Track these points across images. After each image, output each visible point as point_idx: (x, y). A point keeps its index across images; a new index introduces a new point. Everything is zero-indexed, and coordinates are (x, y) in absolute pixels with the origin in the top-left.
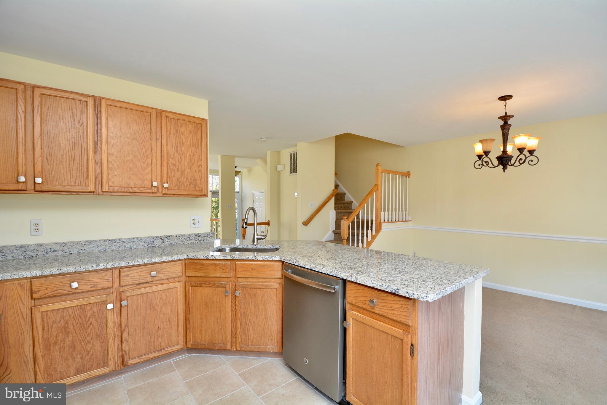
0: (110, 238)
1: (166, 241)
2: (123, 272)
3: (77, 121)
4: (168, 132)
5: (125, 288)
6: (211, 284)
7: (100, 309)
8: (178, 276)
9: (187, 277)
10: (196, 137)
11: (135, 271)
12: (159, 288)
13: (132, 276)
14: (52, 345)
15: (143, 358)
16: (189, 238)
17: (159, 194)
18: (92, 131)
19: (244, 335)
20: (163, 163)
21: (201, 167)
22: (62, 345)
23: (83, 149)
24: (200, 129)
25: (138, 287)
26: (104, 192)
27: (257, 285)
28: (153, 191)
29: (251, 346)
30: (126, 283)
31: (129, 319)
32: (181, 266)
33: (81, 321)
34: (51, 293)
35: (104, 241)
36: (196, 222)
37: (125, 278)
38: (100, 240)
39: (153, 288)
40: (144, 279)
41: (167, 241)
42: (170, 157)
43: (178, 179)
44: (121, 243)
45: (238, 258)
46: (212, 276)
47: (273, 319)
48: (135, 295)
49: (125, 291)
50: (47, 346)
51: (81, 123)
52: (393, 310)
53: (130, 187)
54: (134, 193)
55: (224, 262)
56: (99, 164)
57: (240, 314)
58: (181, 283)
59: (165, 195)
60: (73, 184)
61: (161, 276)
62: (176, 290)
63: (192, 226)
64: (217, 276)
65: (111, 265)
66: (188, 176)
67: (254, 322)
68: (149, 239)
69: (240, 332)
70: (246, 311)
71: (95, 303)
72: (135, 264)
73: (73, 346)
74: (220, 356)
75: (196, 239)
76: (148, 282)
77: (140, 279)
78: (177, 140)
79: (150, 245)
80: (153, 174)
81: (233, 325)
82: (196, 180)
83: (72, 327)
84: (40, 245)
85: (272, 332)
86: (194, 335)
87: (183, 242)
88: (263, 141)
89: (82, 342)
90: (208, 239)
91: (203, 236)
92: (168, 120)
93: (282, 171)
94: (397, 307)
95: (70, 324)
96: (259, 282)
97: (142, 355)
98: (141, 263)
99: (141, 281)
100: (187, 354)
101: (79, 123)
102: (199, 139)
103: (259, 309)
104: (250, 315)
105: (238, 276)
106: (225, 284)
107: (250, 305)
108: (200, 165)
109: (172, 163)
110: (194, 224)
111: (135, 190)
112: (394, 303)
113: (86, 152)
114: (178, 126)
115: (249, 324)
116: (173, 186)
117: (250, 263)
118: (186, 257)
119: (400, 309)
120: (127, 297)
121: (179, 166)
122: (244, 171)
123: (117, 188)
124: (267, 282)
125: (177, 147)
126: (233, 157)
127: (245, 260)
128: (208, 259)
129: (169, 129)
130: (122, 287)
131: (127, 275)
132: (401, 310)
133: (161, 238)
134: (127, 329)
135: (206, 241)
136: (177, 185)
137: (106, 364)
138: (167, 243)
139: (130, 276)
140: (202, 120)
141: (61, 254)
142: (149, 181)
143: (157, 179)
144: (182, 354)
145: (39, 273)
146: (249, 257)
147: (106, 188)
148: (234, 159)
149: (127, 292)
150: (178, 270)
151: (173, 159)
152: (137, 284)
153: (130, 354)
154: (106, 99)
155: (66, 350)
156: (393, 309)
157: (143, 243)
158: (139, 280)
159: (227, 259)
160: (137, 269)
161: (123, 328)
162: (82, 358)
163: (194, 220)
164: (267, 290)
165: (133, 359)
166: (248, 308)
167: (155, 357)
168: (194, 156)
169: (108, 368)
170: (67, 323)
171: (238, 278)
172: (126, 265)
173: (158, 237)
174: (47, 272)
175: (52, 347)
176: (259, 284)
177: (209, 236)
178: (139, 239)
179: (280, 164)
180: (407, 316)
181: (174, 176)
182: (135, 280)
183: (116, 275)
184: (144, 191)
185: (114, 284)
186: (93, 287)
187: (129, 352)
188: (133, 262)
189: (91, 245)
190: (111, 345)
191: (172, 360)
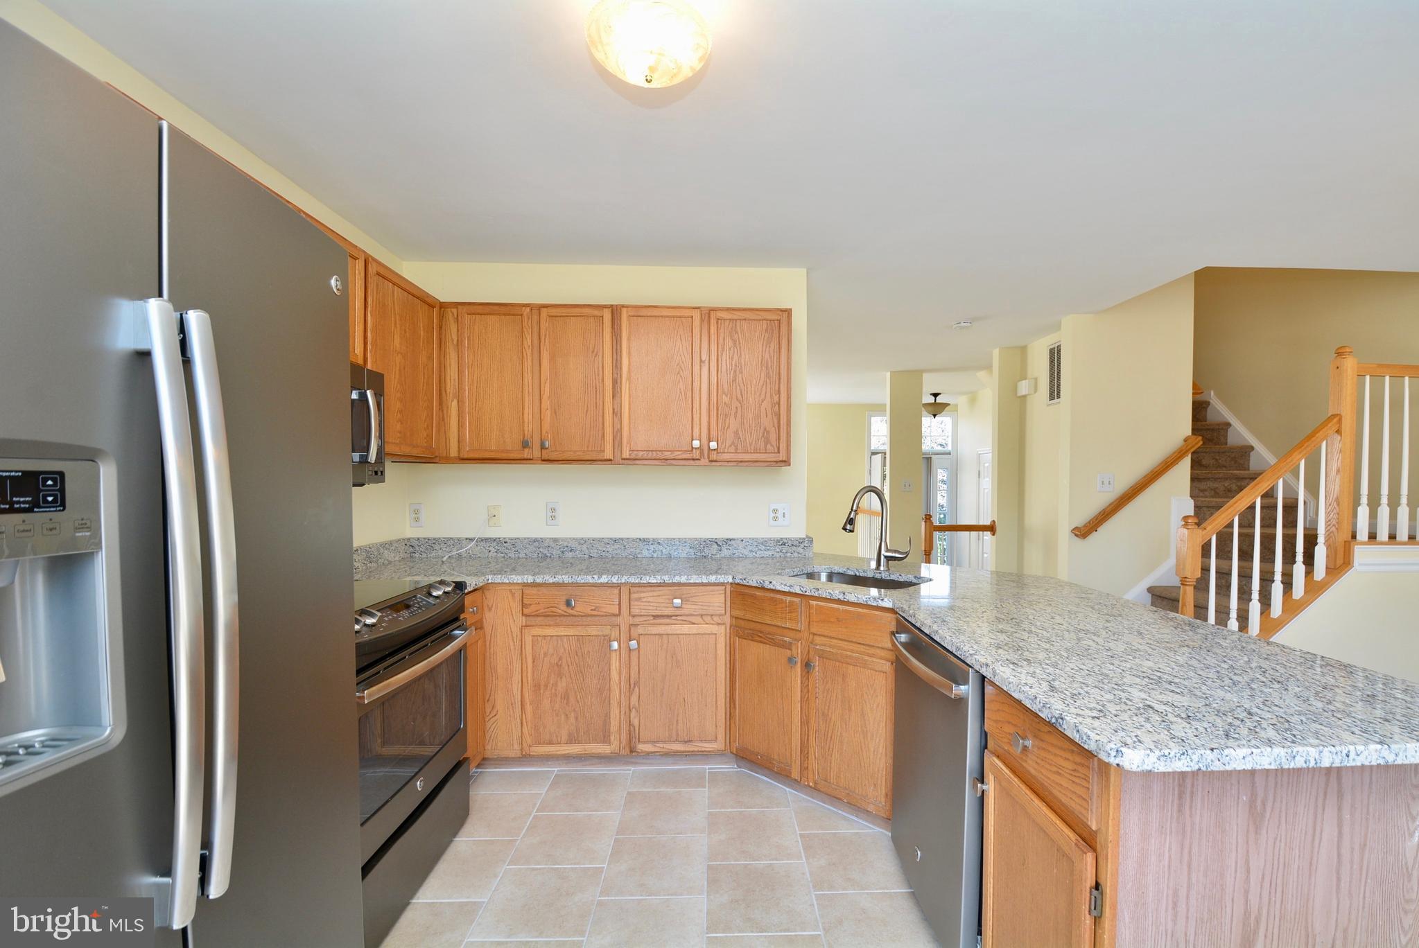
0: (641, 536)
1: (724, 548)
2: (634, 593)
3: (591, 350)
4: (720, 347)
5: (637, 620)
6: (767, 637)
7: (602, 646)
8: (718, 612)
9: (733, 617)
10: (770, 347)
11: (651, 594)
12: (686, 629)
13: (646, 602)
14: (542, 687)
15: (659, 747)
16: (765, 546)
17: (704, 461)
18: (610, 362)
19: (823, 757)
20: (712, 407)
21: (777, 405)
22: (553, 691)
23: (598, 392)
24: (776, 331)
25: (655, 621)
26: (624, 459)
27: (847, 657)
28: (695, 457)
29: (833, 786)
30: (637, 611)
31: (641, 673)
32: (723, 595)
33: (577, 661)
34: (543, 611)
35: (633, 540)
36: (780, 515)
37: (636, 603)
38: (628, 539)
39: (677, 627)
40: (664, 609)
41: (727, 549)
42: (724, 392)
43: (736, 433)
44: (656, 546)
45: (813, 594)
46: (769, 622)
47: (878, 740)
48: (650, 635)
49: (636, 625)
50: (537, 687)
51: (595, 353)
52: (1060, 774)
53: (660, 451)
54: (667, 460)
55: (789, 599)
56: (619, 415)
57: (815, 711)
58: (723, 627)
59: (714, 463)
60: (586, 449)
61: (689, 608)
62: (714, 639)
63: (772, 522)
64: (777, 624)
65: (616, 578)
66: (754, 425)
67: (841, 735)
68: (697, 542)
69: (815, 750)
70: (827, 708)
71: (596, 636)
72: (650, 581)
73: (566, 697)
74: (787, 789)
75: (778, 550)
76: (671, 616)
77: (658, 608)
78: (734, 361)
79: (699, 554)
80: (695, 426)
81: (803, 730)
82: (768, 432)
83: (566, 668)
84: (555, 540)
85: (876, 770)
86: (741, 731)
87: (754, 554)
88: (962, 328)
89: (578, 693)
90: (801, 550)
91: (790, 543)
92: (721, 324)
93: (1028, 394)
94: (1067, 768)
95: (564, 661)
96: (852, 651)
97: (658, 742)
98: (659, 582)
99: (659, 613)
100: (736, 766)
101: (593, 352)
102: (774, 352)
103: (850, 710)
104: (833, 718)
105: (814, 630)
106: (790, 643)
107: (835, 698)
108: (775, 402)
109: (725, 403)
110: (775, 519)
111: (667, 455)
112: (1061, 756)
113: (601, 395)
114: (737, 333)
115: (831, 738)
116: (727, 445)
117: (835, 606)
118: (730, 580)
119: (1072, 775)
120: (640, 635)
121: (737, 408)
122: (961, 401)
123: (642, 453)
124: (869, 655)
125: (735, 372)
126: (917, 374)
127: (825, 600)
128: (763, 588)
129: (721, 341)
130: (634, 616)
131: (639, 599)
132: (1074, 779)
133: (716, 543)
134: (637, 689)
135: (796, 555)
136: (733, 443)
137: (606, 740)
138: (726, 552)
139: (644, 600)
140: (781, 313)
141: (579, 556)
142: (689, 438)
143: (700, 435)
144: (726, 762)
145: (530, 579)
146: (832, 593)
147: (626, 454)
148: (922, 376)
149: (639, 627)
150: (718, 601)
151: (727, 396)
152: (655, 617)
153: (641, 734)
154: (627, 307)
155: (558, 699)
156: (1060, 771)
157: (687, 549)
158: (656, 610)
159: (794, 591)
160: (653, 591)
161: (632, 686)
162: (576, 718)
163: (775, 511)
164: (867, 673)
165: (645, 742)
166: (830, 703)
167: (677, 752)
168: (764, 387)
169: (608, 747)
170: (560, 659)
171: (814, 634)
172: (637, 581)
173: (711, 540)
174: (539, 579)
175: (542, 691)
176: (850, 656)
177: (802, 546)
178: (683, 541)
179: (1026, 379)
180: (1084, 799)
181: (728, 427)
182: (651, 608)
183: (625, 597)
184: (680, 457)
185: (622, 611)
186: (594, 610)
187: (639, 729)
188: (648, 578)
189: (616, 546)
190: (615, 712)
191: (709, 769)
